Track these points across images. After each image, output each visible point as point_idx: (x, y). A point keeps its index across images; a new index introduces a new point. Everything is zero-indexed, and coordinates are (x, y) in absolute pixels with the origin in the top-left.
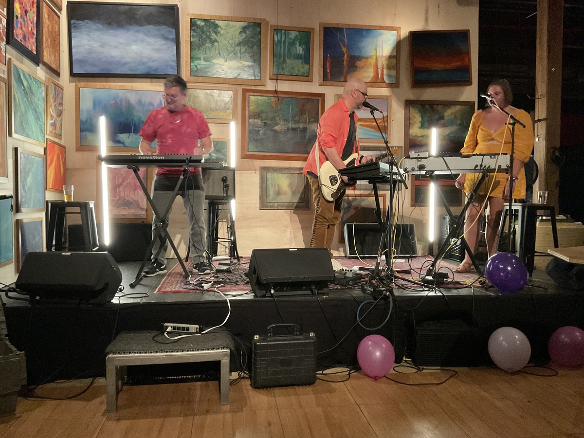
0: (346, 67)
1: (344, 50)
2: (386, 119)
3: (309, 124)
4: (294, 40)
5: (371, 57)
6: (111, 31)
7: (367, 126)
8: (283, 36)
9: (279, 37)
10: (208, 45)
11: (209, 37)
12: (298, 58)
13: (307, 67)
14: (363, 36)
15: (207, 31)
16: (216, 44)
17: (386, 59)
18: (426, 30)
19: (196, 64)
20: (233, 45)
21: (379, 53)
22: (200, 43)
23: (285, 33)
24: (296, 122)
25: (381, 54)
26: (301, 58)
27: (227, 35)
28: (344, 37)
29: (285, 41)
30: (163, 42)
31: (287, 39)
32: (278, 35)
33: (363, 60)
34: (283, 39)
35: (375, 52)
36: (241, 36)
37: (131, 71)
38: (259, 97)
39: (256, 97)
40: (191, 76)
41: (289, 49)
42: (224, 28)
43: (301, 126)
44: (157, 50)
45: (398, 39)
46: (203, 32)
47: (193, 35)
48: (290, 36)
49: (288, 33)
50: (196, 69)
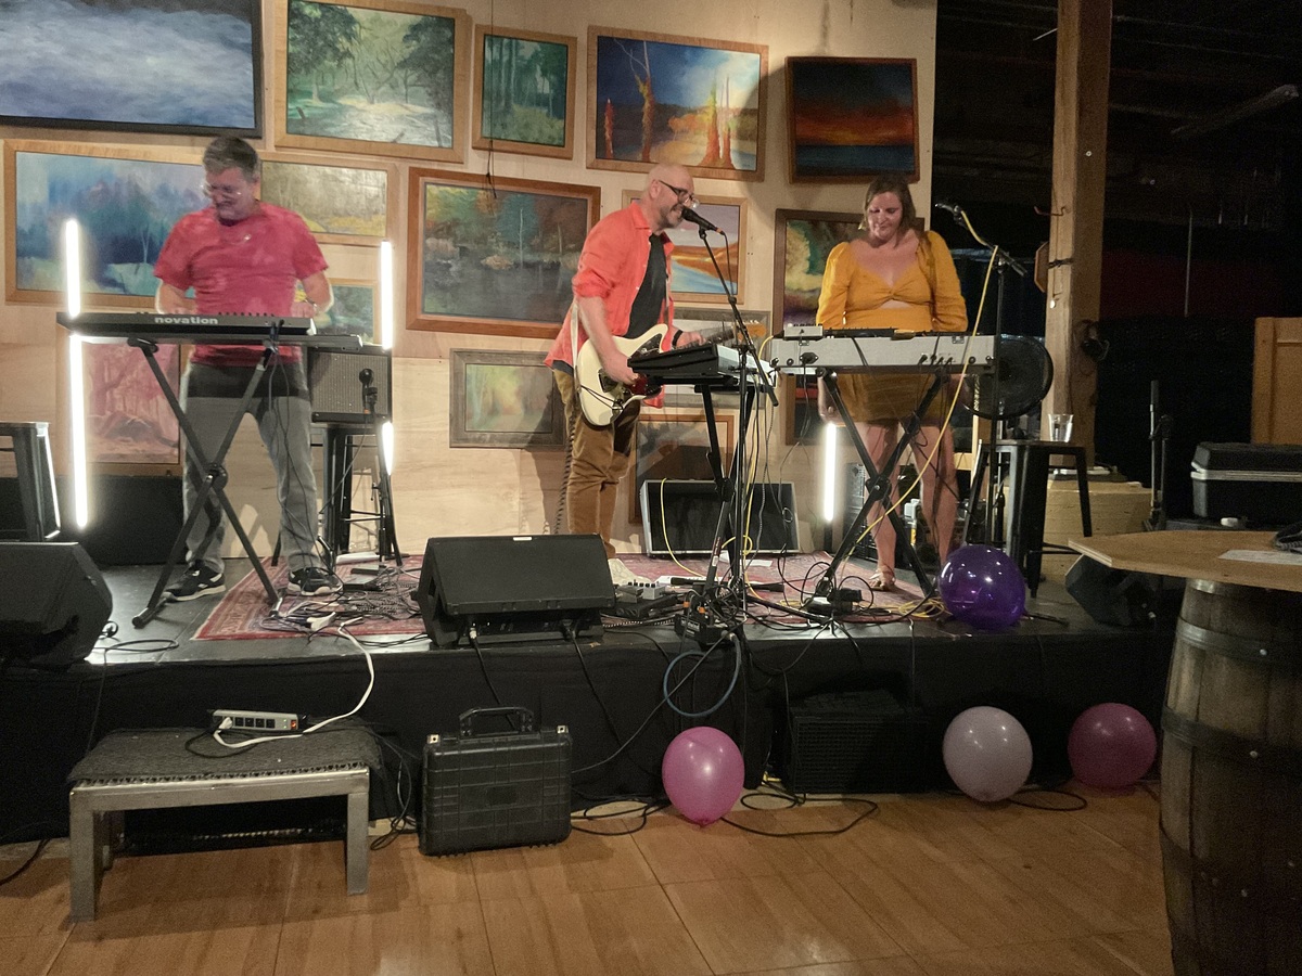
0: (647, 129)
1: (644, 90)
2: (736, 250)
3: (563, 254)
4: (529, 61)
5: (702, 110)
6: (96, 20)
7: (693, 264)
8: (505, 52)
9: (496, 55)
10: (330, 63)
11: (331, 45)
12: (538, 105)
13: (560, 123)
14: (686, 62)
15: (328, 31)
16: (349, 61)
17: (735, 117)
18: (822, 55)
19: (301, 106)
20: (389, 67)
21: (721, 103)
22: (310, 57)
23: (510, 45)
24: (533, 249)
25: (724, 104)
26: (546, 104)
27: (375, 41)
28: (644, 63)
29: (510, 61)
30: (222, 52)
31: (514, 58)
32: (494, 49)
33: (685, 116)
34: (505, 59)
35: (711, 98)
36: (408, 47)
37: (143, 115)
38: (448, 189)
39: (442, 188)
40: (287, 132)
41: (519, 83)
42: (367, 25)
43: (547, 258)
44: (207, 70)
45: (763, 73)
46: (317, 33)
47: (293, 39)
48: (521, 53)
49: (517, 44)
50: (300, 117)
